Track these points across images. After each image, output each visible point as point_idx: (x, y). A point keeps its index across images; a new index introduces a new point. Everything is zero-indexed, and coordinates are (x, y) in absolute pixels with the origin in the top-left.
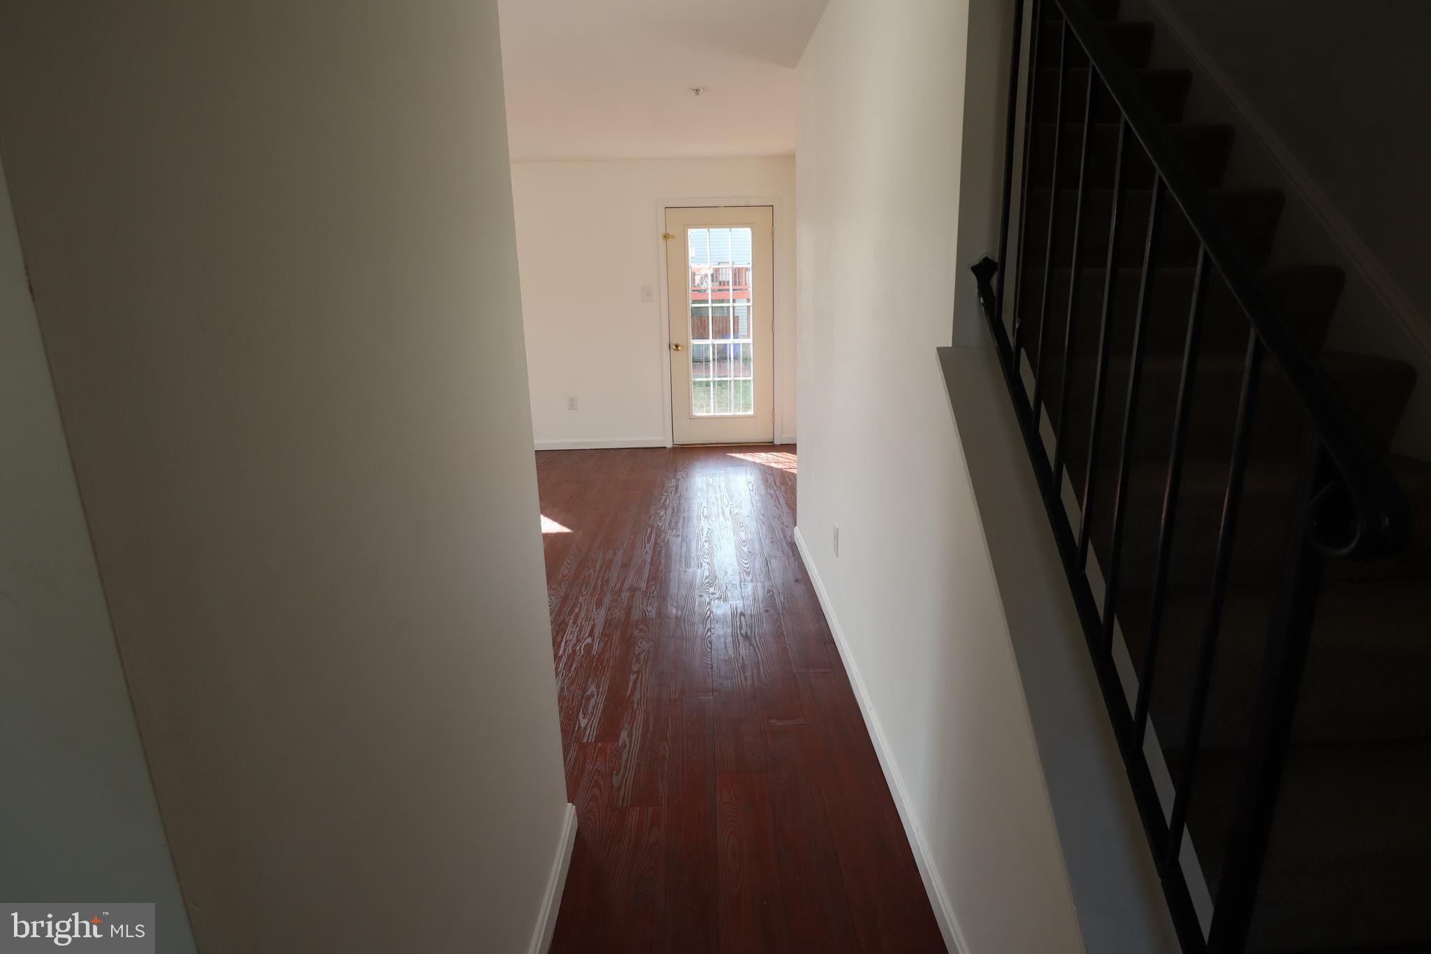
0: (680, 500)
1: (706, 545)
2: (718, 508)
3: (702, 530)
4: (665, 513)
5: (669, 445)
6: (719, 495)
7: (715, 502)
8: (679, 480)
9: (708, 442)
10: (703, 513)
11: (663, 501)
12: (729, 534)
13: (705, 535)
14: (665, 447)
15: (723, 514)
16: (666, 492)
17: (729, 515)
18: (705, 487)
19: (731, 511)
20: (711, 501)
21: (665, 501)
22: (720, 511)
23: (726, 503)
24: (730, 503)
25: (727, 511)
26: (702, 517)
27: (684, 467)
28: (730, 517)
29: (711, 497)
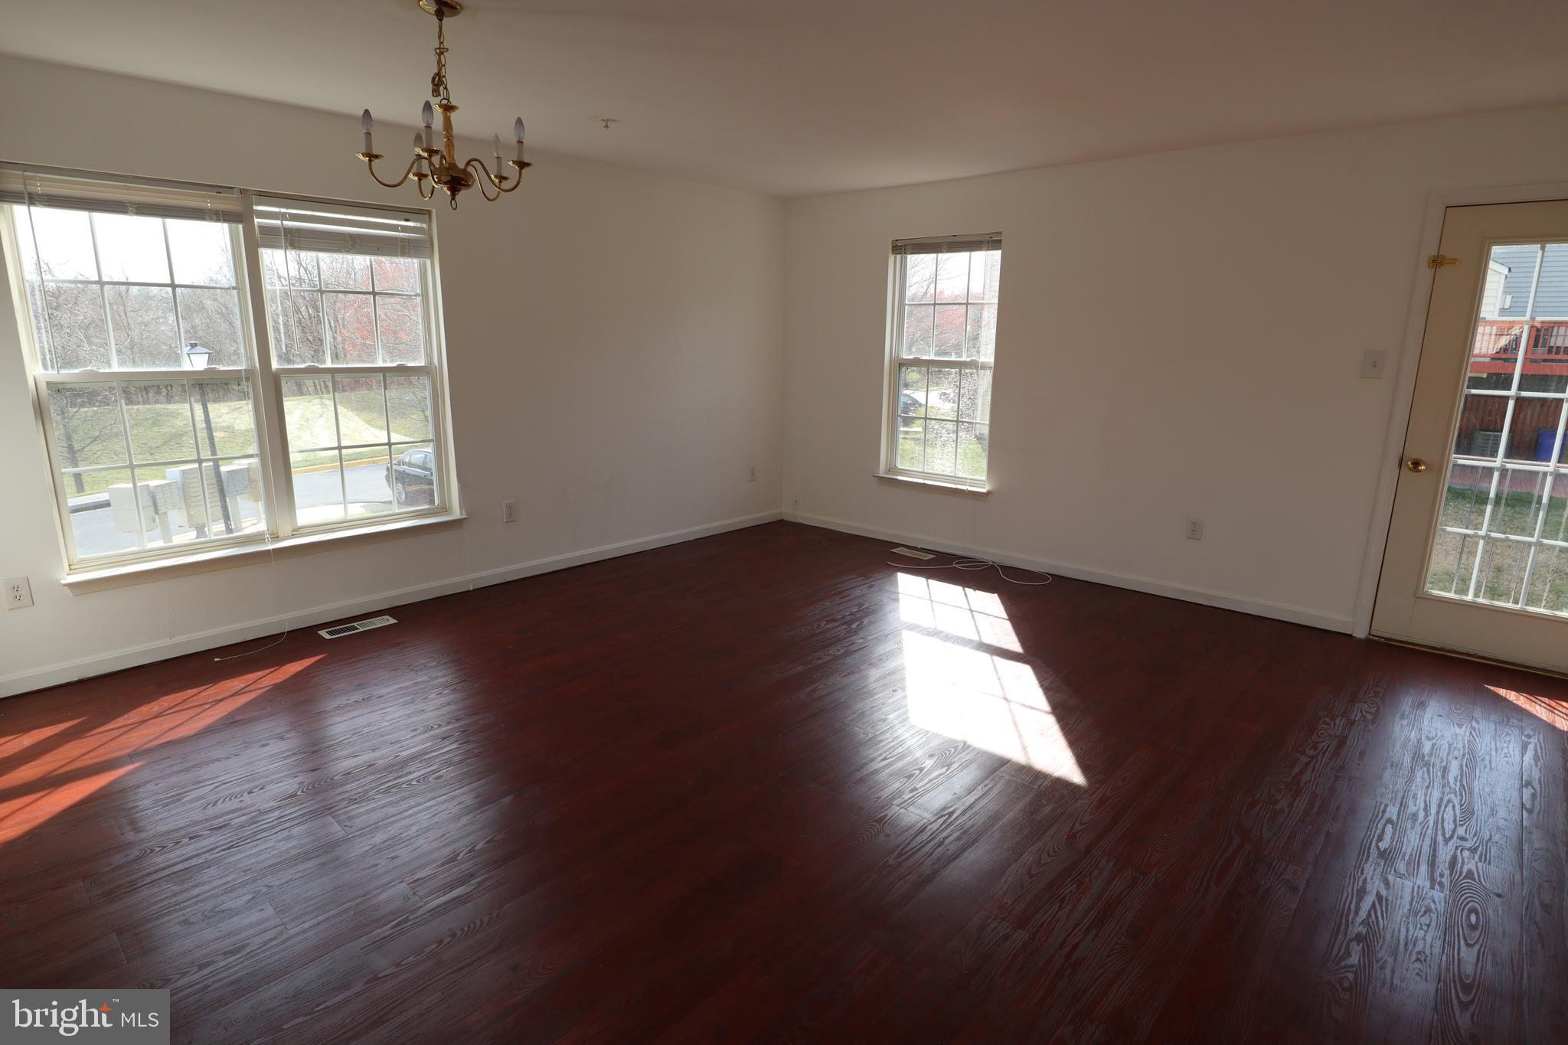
0: (1337, 778)
1: (1356, 949)
2: (1423, 836)
3: (1362, 893)
4: (1291, 805)
5: (1361, 633)
6: (1436, 794)
7: (1421, 814)
8: (1352, 723)
9: (1448, 647)
10: (1380, 838)
11: (1297, 769)
12: (1429, 939)
13: (1363, 914)
14: (1350, 636)
15: (1432, 863)
16: (1315, 747)
17: (1447, 873)
18: (1407, 760)
19: (1454, 857)
20: (1412, 809)
21: (1301, 772)
22: (1426, 849)
23: (1449, 826)
24: (1461, 831)
25: (1445, 854)
26: (1374, 853)
27: (1376, 694)
28: (1446, 880)
29: (1415, 796)
